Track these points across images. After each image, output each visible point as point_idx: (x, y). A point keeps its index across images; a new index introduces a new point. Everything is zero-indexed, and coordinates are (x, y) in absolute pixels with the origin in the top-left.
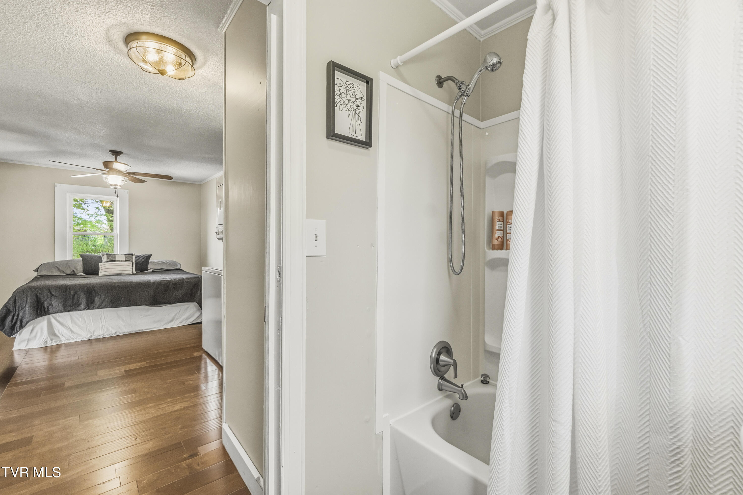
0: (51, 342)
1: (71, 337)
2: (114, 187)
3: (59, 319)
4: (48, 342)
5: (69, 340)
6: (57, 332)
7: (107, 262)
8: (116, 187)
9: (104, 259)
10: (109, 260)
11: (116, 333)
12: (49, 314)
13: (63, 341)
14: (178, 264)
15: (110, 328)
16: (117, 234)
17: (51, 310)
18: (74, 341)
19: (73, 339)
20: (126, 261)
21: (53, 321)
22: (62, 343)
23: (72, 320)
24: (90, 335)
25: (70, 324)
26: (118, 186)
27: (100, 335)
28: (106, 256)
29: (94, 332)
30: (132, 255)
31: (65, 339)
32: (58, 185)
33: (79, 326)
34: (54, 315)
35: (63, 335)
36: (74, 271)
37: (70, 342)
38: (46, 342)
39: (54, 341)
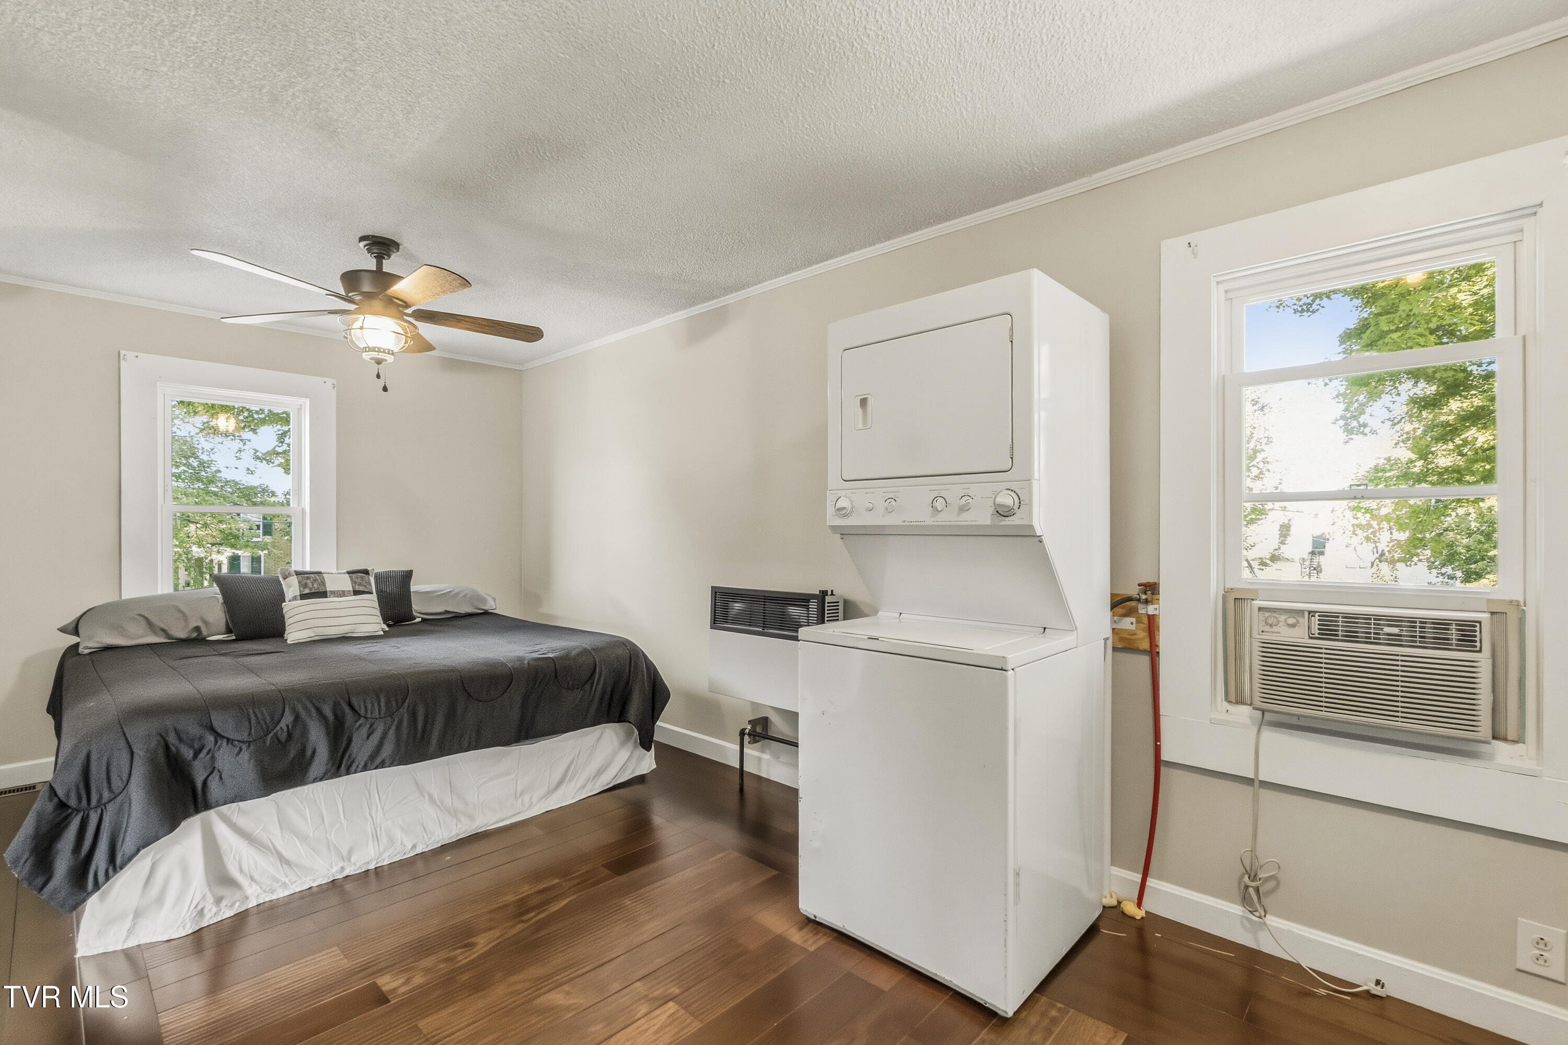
0: (214, 910)
1: (277, 880)
2: (374, 355)
3: (241, 821)
4: (206, 911)
5: (273, 891)
6: (234, 872)
7: (303, 597)
8: (381, 356)
9: (291, 588)
10: (307, 591)
11: (414, 846)
12: (207, 807)
13: (255, 896)
14: (487, 597)
15: (399, 835)
16: (303, 511)
17: (215, 790)
18: (286, 893)
19: (284, 885)
20: (356, 593)
21: (222, 830)
22: (250, 906)
23: (284, 823)
24: (340, 865)
25: (277, 838)
26: (384, 352)
27: (368, 863)
28: (294, 580)
29: (350, 853)
30: (366, 572)
31: (259, 891)
32: (130, 355)
33: (304, 839)
34: (224, 809)
35: (252, 879)
36: (197, 629)
37: (274, 897)
38: (201, 913)
39: (224, 903)
